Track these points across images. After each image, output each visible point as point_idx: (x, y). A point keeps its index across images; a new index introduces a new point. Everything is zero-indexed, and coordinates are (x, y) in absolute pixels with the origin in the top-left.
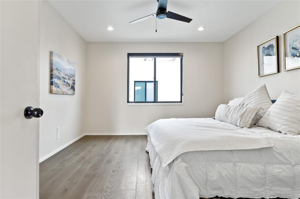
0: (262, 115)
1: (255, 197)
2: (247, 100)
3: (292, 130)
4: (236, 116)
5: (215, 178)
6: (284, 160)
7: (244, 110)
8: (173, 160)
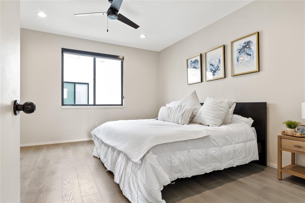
0: (195, 114)
1: (202, 173)
2: (183, 103)
3: (216, 123)
4: (178, 115)
5: (177, 164)
6: (216, 144)
7: (184, 110)
8: (144, 155)
